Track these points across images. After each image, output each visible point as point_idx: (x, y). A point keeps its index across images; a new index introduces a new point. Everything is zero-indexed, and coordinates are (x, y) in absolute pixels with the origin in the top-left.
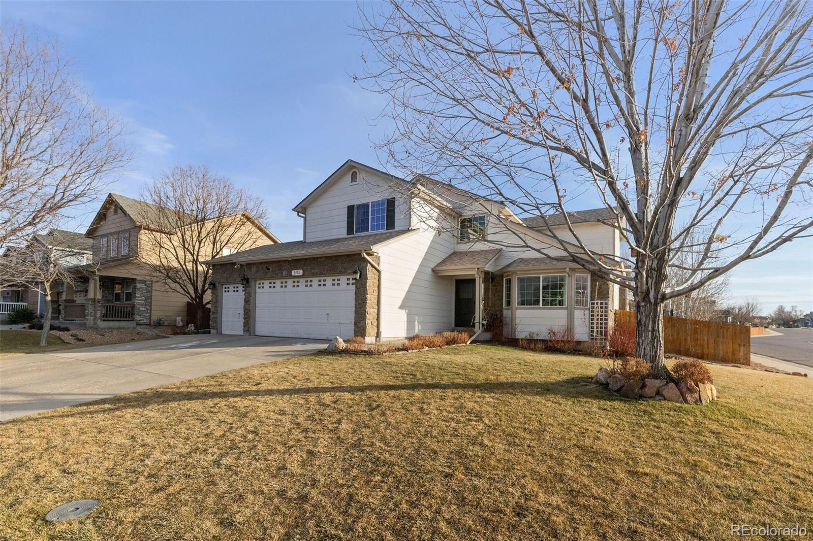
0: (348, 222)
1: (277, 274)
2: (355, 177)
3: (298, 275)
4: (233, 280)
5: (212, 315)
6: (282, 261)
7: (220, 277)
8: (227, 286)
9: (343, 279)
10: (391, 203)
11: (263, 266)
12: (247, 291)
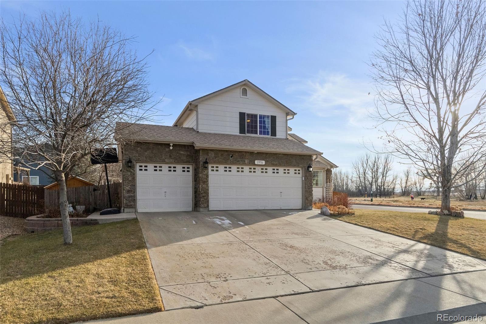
0: (240, 124)
1: (239, 161)
2: (245, 92)
3: (261, 164)
4: (161, 160)
5: (127, 193)
6: (246, 152)
7: (137, 155)
8: (143, 165)
9: (292, 170)
10: (274, 118)
11: (223, 153)
12: (204, 173)
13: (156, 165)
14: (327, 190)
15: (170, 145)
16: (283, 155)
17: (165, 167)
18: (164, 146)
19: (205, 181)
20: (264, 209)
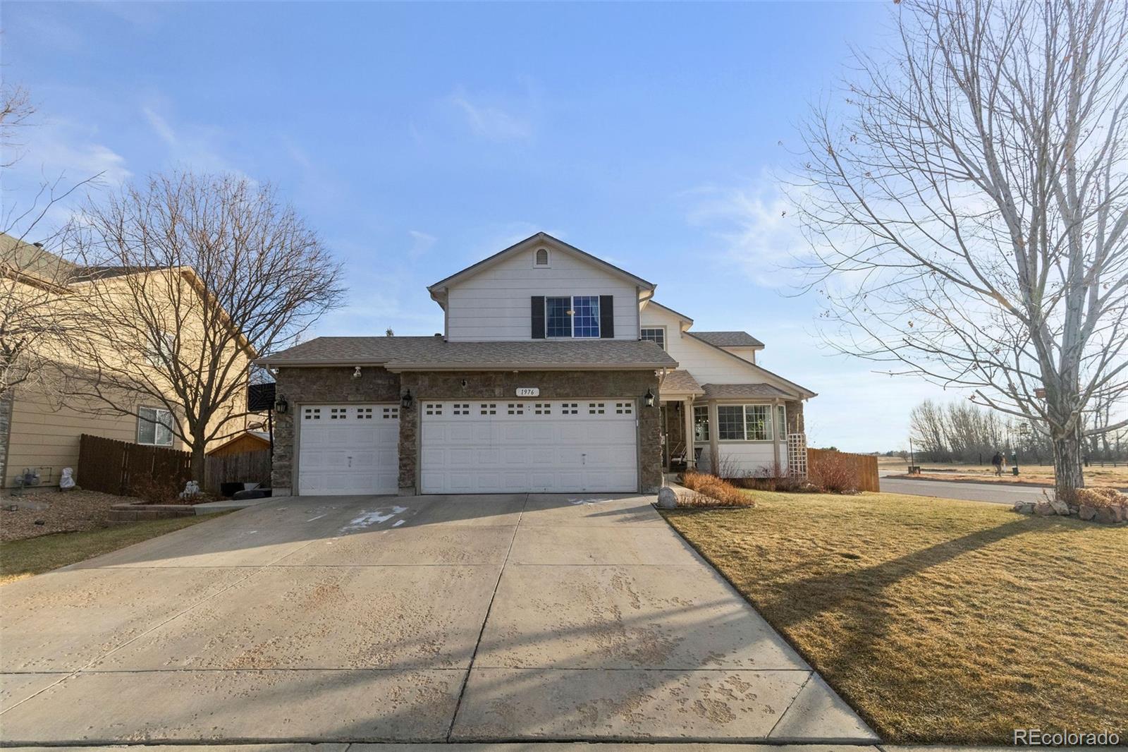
0: (533, 319)
1: (481, 392)
2: (542, 257)
3: (530, 395)
4: (339, 397)
5: (279, 461)
6: (495, 373)
7: (299, 391)
8: (313, 408)
9: (610, 406)
10: (607, 302)
11: (447, 377)
12: (408, 419)
13: (334, 407)
14: (791, 450)
15: (356, 368)
16: (583, 374)
17: (352, 411)
18: (347, 372)
19: (408, 436)
20: (544, 491)
